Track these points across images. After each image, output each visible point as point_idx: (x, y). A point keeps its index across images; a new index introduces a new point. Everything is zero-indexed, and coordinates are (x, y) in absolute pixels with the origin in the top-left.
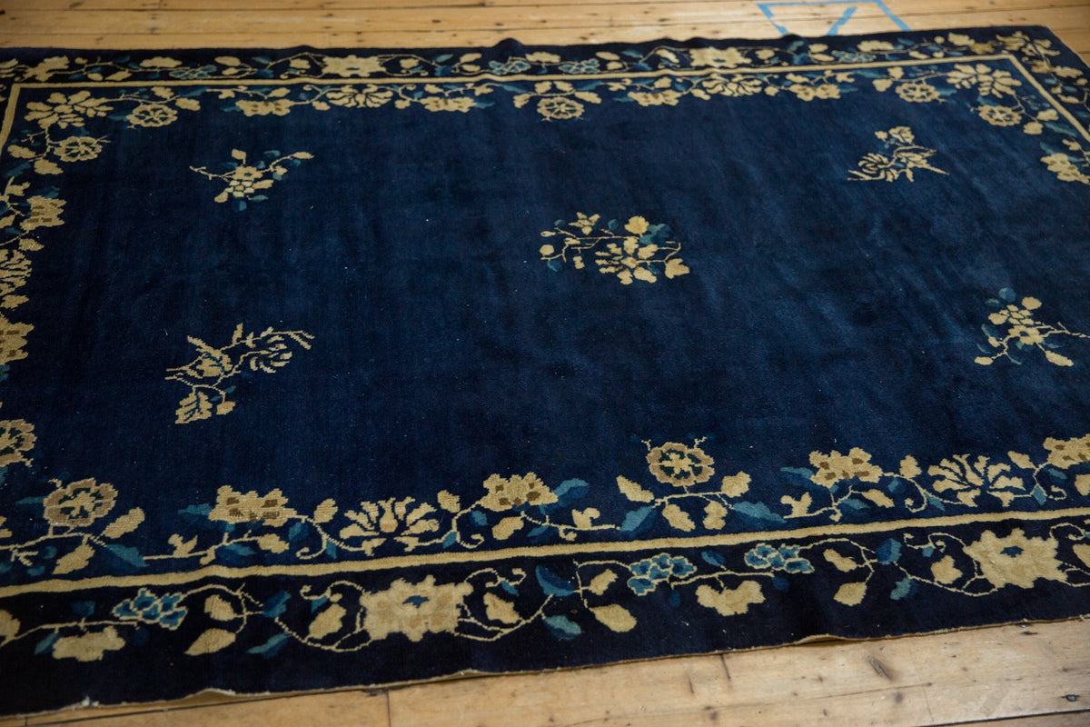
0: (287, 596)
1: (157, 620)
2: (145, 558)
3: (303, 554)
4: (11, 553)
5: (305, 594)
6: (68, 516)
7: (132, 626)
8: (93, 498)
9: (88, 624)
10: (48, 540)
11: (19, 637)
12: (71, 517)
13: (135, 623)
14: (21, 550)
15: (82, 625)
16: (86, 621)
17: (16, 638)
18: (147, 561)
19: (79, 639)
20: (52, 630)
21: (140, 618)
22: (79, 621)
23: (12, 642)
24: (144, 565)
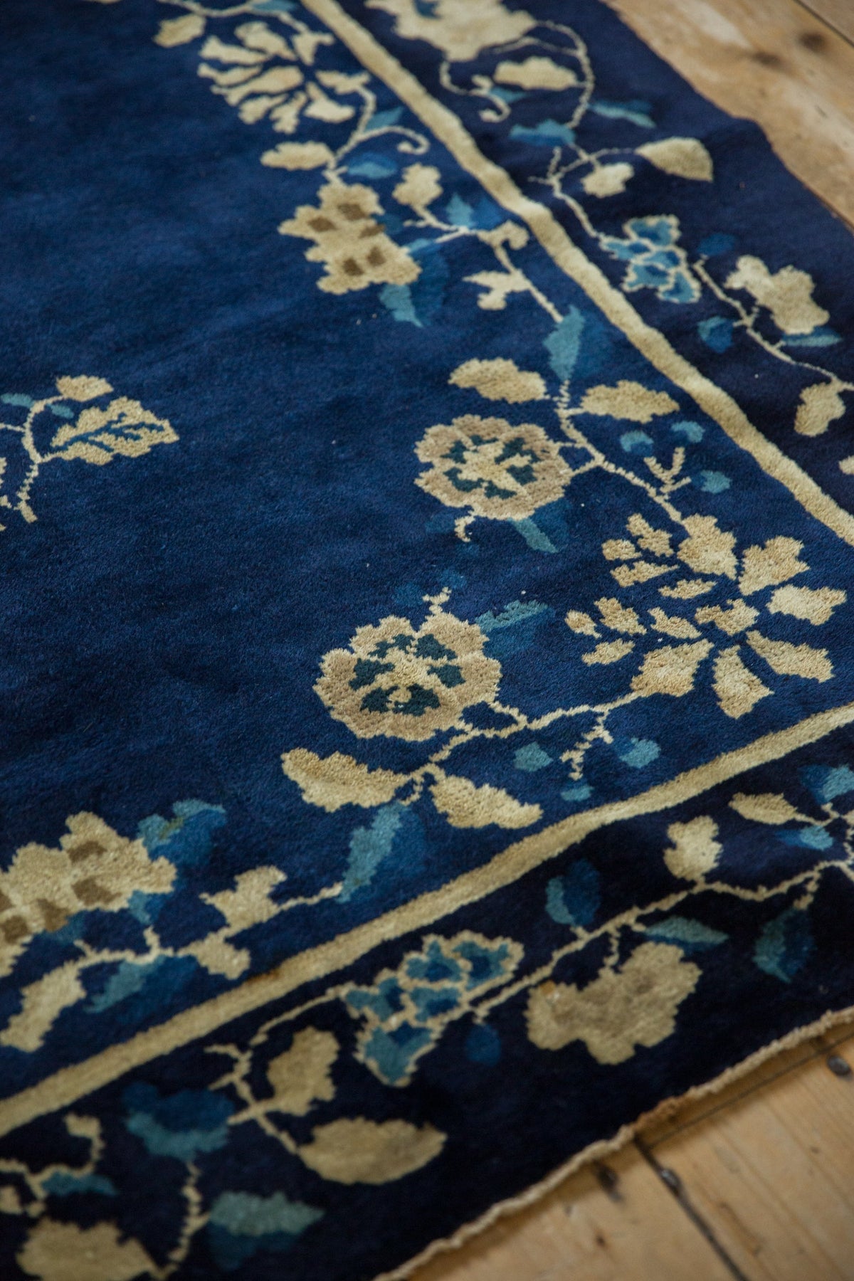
0: (518, 131)
1: (671, 248)
2: (558, 318)
3: (416, 144)
4: (672, 494)
5: (499, 112)
6: (535, 466)
7: (706, 267)
8: (466, 455)
9: (743, 313)
10: (609, 459)
11: (829, 374)
12: (535, 459)
13: (698, 267)
14: (658, 483)
15: (748, 321)
16: (738, 317)
17: (834, 378)
18: (563, 311)
19: (776, 310)
20: (783, 349)
21: (683, 268)
22: (744, 327)
23: (843, 377)
24: (575, 312)
